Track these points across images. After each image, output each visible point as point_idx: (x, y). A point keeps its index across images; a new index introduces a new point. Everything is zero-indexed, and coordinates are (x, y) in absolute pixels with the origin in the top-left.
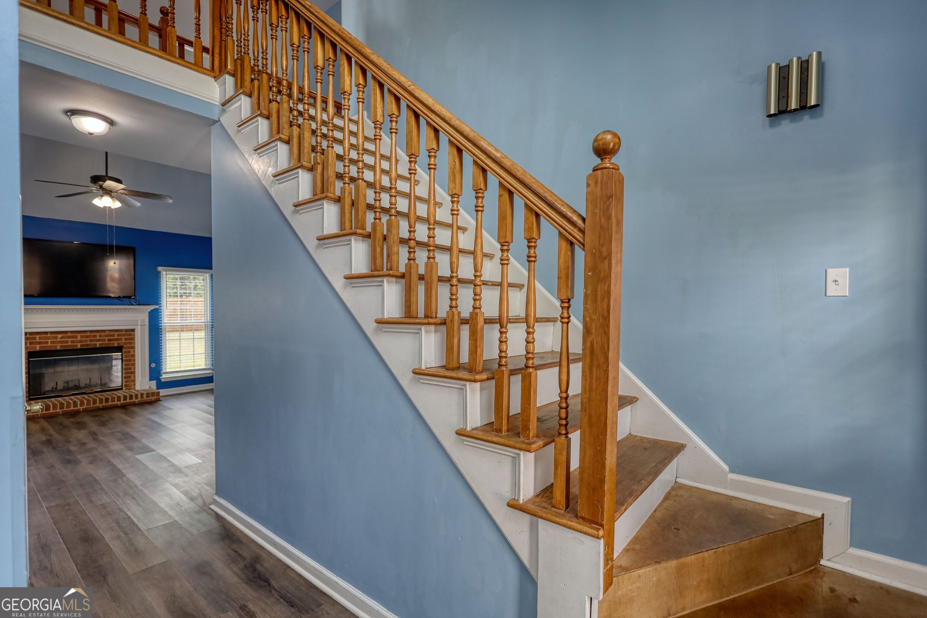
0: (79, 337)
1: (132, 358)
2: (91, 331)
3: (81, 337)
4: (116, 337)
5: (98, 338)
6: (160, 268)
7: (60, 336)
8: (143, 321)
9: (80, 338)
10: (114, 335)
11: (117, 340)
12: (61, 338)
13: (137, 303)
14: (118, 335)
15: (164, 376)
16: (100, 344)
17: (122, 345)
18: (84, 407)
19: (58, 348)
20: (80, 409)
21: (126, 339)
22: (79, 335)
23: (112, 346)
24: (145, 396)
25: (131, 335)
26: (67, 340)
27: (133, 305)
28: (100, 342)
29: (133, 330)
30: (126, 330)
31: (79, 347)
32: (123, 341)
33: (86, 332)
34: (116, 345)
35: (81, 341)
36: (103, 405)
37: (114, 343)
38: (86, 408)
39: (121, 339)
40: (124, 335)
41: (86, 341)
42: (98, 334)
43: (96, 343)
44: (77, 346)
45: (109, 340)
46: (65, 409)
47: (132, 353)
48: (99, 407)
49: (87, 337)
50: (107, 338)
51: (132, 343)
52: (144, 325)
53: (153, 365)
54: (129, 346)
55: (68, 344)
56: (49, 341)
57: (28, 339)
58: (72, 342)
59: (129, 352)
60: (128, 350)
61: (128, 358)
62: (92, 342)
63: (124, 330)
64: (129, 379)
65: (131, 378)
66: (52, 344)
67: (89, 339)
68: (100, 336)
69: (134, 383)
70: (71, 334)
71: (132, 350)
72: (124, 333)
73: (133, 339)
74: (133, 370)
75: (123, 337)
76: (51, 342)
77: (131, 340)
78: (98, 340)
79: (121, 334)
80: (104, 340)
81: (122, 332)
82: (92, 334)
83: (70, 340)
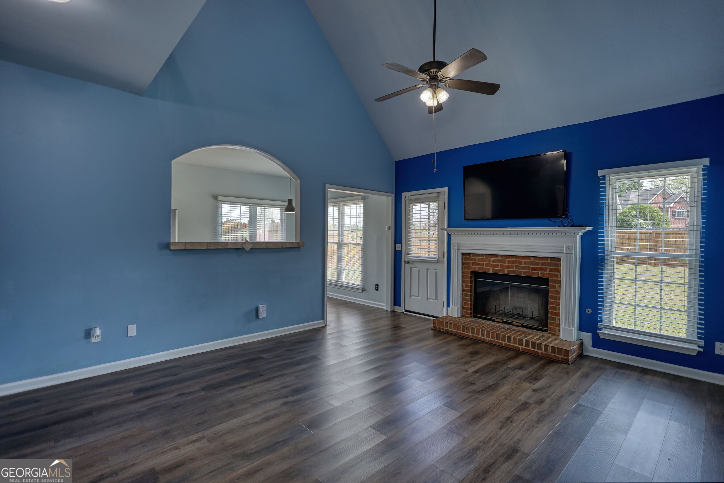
0: (507, 262)
1: (558, 296)
2: (517, 257)
3: (509, 262)
4: (541, 266)
5: (523, 265)
6: (601, 173)
7: (492, 259)
8: (569, 248)
9: (508, 263)
10: (538, 264)
11: (541, 269)
12: (493, 261)
14: (543, 264)
15: (604, 331)
16: (525, 272)
17: (547, 276)
18: (489, 339)
19: (491, 271)
20: (486, 339)
21: (551, 270)
22: (507, 260)
23: (536, 276)
25: (556, 265)
26: (497, 264)
27: (565, 226)
28: (525, 271)
29: (559, 259)
30: (552, 259)
31: (506, 273)
32: (548, 272)
33: (512, 256)
34: (540, 276)
35: (508, 267)
37: (538, 273)
38: (491, 341)
39: (546, 269)
40: (549, 264)
41: (512, 267)
42: (523, 261)
43: (521, 270)
44: (504, 271)
45: (533, 269)
46: (475, 335)
47: (558, 289)
48: (502, 344)
49: (513, 262)
50: (532, 266)
51: (558, 276)
52: (570, 254)
53: (588, 311)
54: (555, 279)
55: (498, 268)
56: (485, 263)
57: (471, 259)
58: (501, 266)
59: (554, 287)
60: (553, 284)
61: (553, 295)
62: (517, 269)
63: (550, 259)
64: (553, 321)
65: (555, 320)
66: (486, 267)
67: (515, 265)
68: (525, 263)
69: (558, 328)
70: (501, 258)
71: (558, 285)
72: (549, 261)
73: (559, 271)
74: (557, 312)
75: (548, 267)
76: (486, 264)
77: (557, 272)
78: (524, 268)
79: (546, 263)
80: (529, 269)
81: (548, 261)
82: (518, 260)
83: (500, 264)
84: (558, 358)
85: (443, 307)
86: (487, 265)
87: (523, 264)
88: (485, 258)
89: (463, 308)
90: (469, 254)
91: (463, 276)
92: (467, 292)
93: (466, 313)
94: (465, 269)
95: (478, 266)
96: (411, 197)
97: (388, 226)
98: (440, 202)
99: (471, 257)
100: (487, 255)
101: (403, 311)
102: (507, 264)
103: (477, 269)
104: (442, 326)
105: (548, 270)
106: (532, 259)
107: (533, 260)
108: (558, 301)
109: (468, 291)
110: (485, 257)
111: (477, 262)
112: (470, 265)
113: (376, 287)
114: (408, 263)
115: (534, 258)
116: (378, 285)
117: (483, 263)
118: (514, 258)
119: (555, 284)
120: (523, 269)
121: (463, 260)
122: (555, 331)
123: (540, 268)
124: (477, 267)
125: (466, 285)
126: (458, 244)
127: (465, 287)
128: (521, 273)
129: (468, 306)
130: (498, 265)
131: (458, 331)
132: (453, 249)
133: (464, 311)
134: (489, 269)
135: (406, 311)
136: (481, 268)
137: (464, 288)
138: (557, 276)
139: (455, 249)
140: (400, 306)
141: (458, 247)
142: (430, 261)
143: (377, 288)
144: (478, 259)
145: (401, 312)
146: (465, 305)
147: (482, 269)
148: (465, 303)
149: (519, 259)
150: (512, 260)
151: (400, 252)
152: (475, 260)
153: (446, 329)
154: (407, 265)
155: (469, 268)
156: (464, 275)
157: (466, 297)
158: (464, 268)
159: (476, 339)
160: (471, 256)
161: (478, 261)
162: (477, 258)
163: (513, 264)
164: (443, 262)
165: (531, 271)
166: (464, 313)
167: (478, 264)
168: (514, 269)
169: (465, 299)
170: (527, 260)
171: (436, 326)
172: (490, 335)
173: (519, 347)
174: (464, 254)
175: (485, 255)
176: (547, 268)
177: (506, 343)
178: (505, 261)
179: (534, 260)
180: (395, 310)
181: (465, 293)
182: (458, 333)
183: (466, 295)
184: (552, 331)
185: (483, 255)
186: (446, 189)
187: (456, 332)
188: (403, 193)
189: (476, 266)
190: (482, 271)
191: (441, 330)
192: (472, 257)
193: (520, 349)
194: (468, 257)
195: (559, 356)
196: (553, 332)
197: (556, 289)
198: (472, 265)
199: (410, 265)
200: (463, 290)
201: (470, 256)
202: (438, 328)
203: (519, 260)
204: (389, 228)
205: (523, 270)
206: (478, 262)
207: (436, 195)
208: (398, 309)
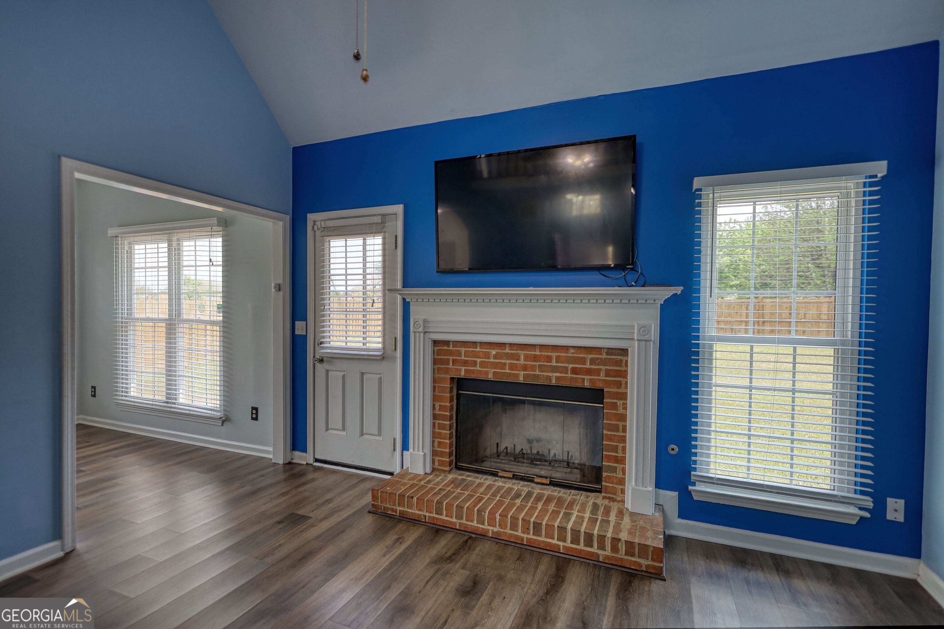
0: (522, 357)
1: (621, 424)
2: (543, 347)
3: (527, 358)
4: (588, 366)
5: (554, 364)
6: (697, 182)
7: (494, 352)
8: (644, 329)
9: (524, 361)
10: (583, 361)
11: (589, 372)
12: (495, 357)
13: (641, 281)
14: (592, 361)
15: (700, 487)
16: (557, 378)
17: (599, 385)
18: (495, 530)
19: (490, 377)
20: (488, 530)
21: (608, 373)
22: (522, 353)
23: (579, 385)
24: (622, 547)
25: (619, 363)
26: (503, 361)
27: (632, 286)
28: (558, 375)
29: (624, 352)
30: (611, 351)
31: (521, 379)
32: (602, 376)
33: (532, 346)
34: (587, 384)
35: (525, 368)
36: (529, 537)
37: (583, 380)
38: (498, 533)
39: (598, 372)
40: (603, 362)
41: (533, 368)
42: (554, 355)
43: (550, 374)
44: (517, 376)
45: (574, 371)
46: (464, 521)
47: (621, 411)
48: (522, 539)
49: (536, 358)
50: (571, 366)
51: (621, 385)
52: (646, 341)
53: (673, 449)
54: (615, 390)
55: (505, 369)
56: (479, 360)
57: (451, 353)
58: (512, 367)
59: (614, 406)
60: (613, 401)
61: (613, 422)
62: (543, 372)
63: (605, 350)
64: (612, 474)
65: (616, 472)
66: (482, 368)
67: (538, 363)
68: (558, 359)
69: (621, 487)
70: (511, 350)
71: (622, 402)
72: (604, 356)
73: (624, 374)
74: (620, 455)
75: (603, 368)
76: (481, 362)
77: (620, 377)
78: (555, 369)
79: (598, 358)
80: (565, 370)
81: (601, 354)
82: (543, 354)
83: (508, 361)
84: (640, 565)
85: (394, 450)
86: (482, 364)
87: (554, 361)
88: (478, 349)
89: (434, 453)
90: (446, 343)
91: (434, 388)
92: (442, 420)
93: (441, 463)
94: (438, 373)
95: (465, 366)
96: (325, 223)
97: (276, 284)
98: (387, 235)
99: (451, 348)
100: (483, 344)
101: (311, 461)
102: (522, 362)
103: (463, 373)
104: (391, 503)
105: (602, 374)
106: (572, 351)
107: (573, 353)
108: (621, 434)
109: (444, 418)
110: (479, 347)
111: (463, 358)
112: (448, 364)
113: (252, 414)
114: (321, 361)
115: (576, 349)
116: (256, 409)
117: (475, 359)
118: (538, 350)
119: (615, 401)
120: (555, 372)
121: (436, 354)
122: (615, 494)
123: (588, 368)
124: (464, 368)
125: (440, 405)
126: (425, 321)
127: (440, 410)
128: (551, 380)
129: (446, 448)
130: (505, 364)
131: (427, 514)
132: (415, 332)
133: (437, 458)
134: (487, 373)
135: (317, 460)
136: (472, 370)
137: (437, 412)
138: (619, 385)
139: (419, 332)
140: (305, 450)
141: (424, 327)
142: (366, 357)
143: (254, 416)
144: (465, 351)
145: (307, 464)
146: (438, 447)
147: (474, 373)
148: (439, 443)
149: (546, 352)
150: (533, 353)
151: (305, 337)
152: (460, 354)
153: (401, 509)
154: (318, 365)
155: (447, 371)
156: (437, 385)
157: (442, 429)
158: (436, 371)
159: (466, 530)
160: (451, 346)
161: (465, 357)
162: (463, 350)
163: (535, 361)
164: (394, 358)
165: (569, 375)
166: (437, 463)
167: (466, 363)
168: (537, 373)
169: (440, 434)
170: (561, 354)
171: (379, 504)
172: (498, 520)
173: (559, 546)
174: (436, 343)
175: (479, 344)
176: (601, 370)
177: (531, 536)
178: (519, 356)
179: (576, 353)
180: (294, 461)
181: (438, 423)
182: (427, 518)
183: (441, 427)
184: (609, 493)
185: (474, 344)
186: (399, 209)
187: (422, 517)
188: (309, 215)
189: (460, 367)
190: (473, 376)
191: (389, 512)
192: (453, 347)
193: (561, 548)
194: (446, 348)
195: (644, 562)
196: (611, 496)
197: (617, 410)
198: (453, 365)
199: (326, 366)
200: (435, 417)
201: (449, 347)
202: (384, 507)
203: (547, 354)
204: (279, 288)
205: (555, 374)
206: (466, 359)
207: (378, 219)
208: (300, 458)
